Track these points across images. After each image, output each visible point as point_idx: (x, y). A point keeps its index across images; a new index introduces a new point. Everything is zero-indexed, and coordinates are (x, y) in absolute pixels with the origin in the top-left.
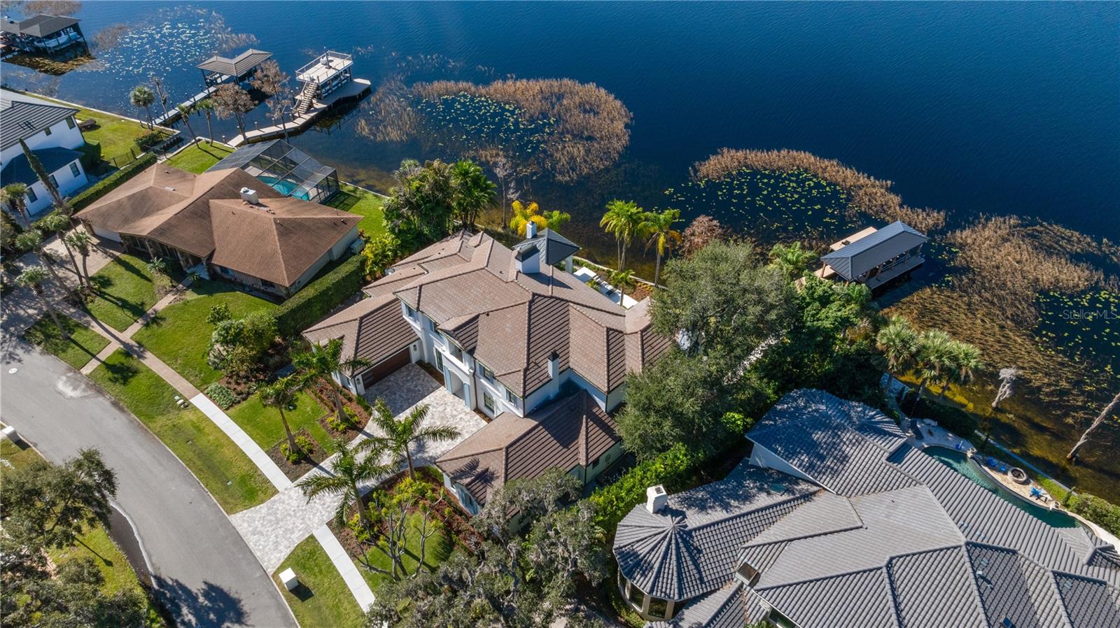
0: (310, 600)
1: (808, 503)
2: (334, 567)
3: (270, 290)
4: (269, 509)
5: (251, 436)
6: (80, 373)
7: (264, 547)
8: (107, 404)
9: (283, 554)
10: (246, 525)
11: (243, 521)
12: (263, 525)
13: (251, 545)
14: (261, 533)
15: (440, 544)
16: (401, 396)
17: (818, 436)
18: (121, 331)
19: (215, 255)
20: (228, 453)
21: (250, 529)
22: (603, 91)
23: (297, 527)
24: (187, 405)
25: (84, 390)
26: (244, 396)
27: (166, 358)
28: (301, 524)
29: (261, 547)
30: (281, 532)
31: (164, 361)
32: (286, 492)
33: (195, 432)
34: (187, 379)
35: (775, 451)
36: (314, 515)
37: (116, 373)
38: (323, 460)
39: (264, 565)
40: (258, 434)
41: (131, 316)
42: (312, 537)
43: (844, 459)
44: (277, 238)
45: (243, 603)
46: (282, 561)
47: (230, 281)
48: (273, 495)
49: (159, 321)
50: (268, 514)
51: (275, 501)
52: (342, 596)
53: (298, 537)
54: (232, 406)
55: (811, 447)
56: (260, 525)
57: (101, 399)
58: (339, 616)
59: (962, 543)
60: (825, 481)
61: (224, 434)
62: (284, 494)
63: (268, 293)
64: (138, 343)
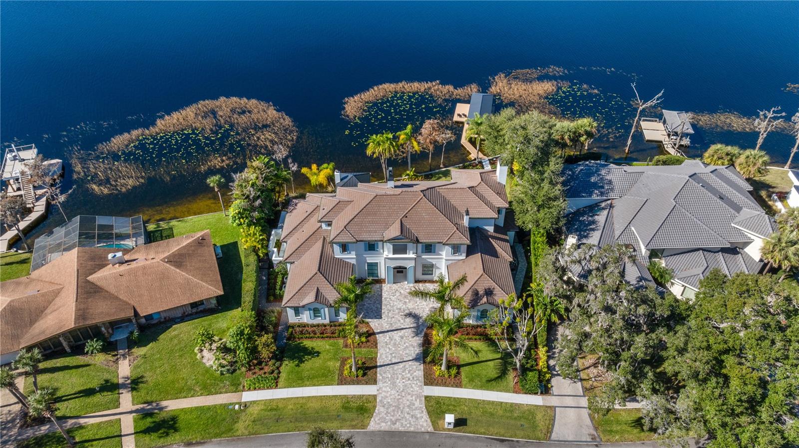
0: (468, 421)
1: (614, 208)
2: (458, 398)
3: (201, 308)
4: (384, 406)
5: (314, 385)
7: (410, 423)
9: (424, 417)
10: (383, 424)
11: (377, 424)
12: (393, 416)
13: (401, 429)
14: (397, 420)
15: (489, 346)
17: (593, 179)
18: (118, 406)
19: (139, 310)
20: (315, 405)
21: (389, 423)
22: (235, 99)
23: (412, 400)
24: (246, 405)
26: (276, 372)
27: (184, 394)
28: (412, 397)
29: (408, 425)
30: (408, 410)
31: (185, 397)
32: (380, 391)
33: (274, 413)
35: (583, 197)
36: (412, 388)
37: (159, 430)
38: (376, 362)
39: (423, 430)
40: (318, 381)
41: (109, 394)
42: (426, 397)
43: (610, 182)
44: (178, 270)
46: (429, 420)
47: (160, 323)
48: (376, 400)
49: (139, 380)
50: (387, 409)
51: (381, 401)
52: (480, 406)
53: (421, 404)
54: (277, 382)
55: (595, 186)
56: (391, 418)
58: (492, 414)
59: (688, 178)
60: (612, 195)
62: (380, 394)
63: (201, 311)
64: (145, 403)
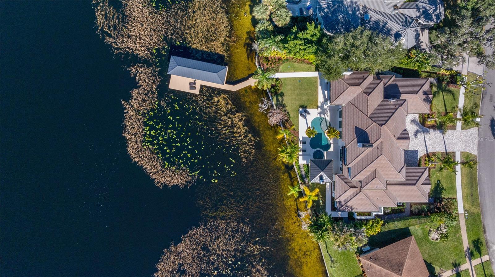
4: (466, 148)
6: (489, 258)
7: (474, 137)
8: (487, 234)
10: (475, 149)
11: (474, 151)
12: (471, 144)
14: (473, 142)
16: (407, 157)
18: (468, 270)
21: (474, 146)
23: (463, 136)
24: (465, 211)
25: (492, 247)
26: (448, 200)
30: (468, 138)
33: (469, 197)
34: (460, 224)
36: (457, 135)
37: (479, 247)
38: (444, 152)
39: (477, 131)
41: (462, 276)
42: (462, 129)
45: (489, 124)
46: (473, 128)
48: (463, 152)
49: (455, 264)
51: (464, 150)
53: (465, 132)
54: (454, 199)
57: (488, 238)
61: (462, 188)
62: (460, 150)
64: (466, 258)
